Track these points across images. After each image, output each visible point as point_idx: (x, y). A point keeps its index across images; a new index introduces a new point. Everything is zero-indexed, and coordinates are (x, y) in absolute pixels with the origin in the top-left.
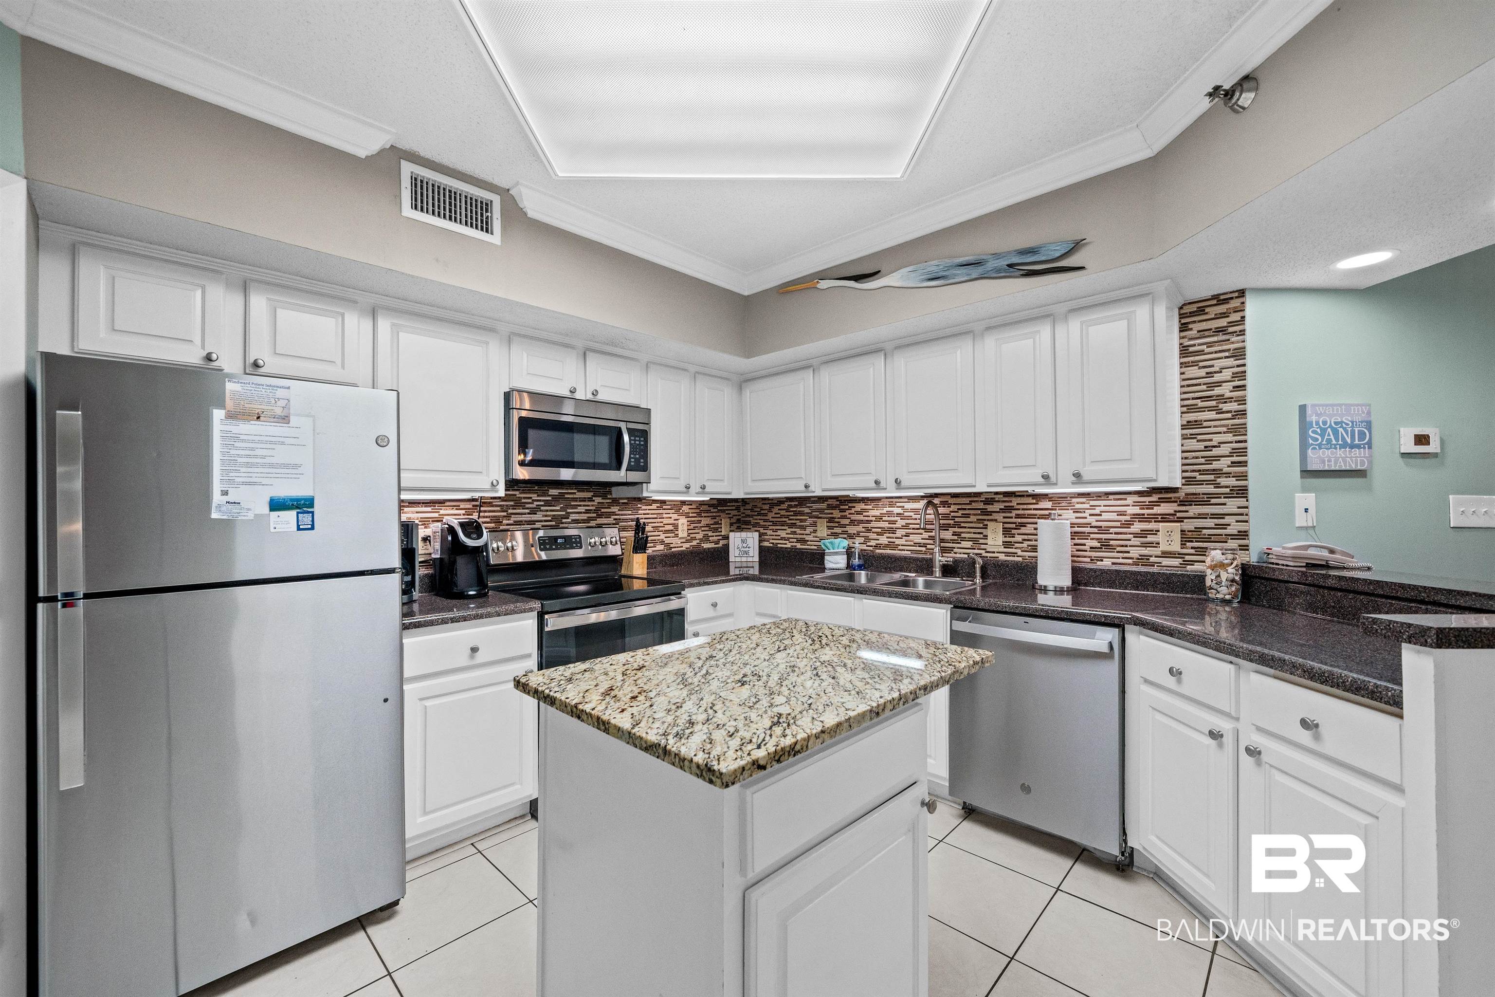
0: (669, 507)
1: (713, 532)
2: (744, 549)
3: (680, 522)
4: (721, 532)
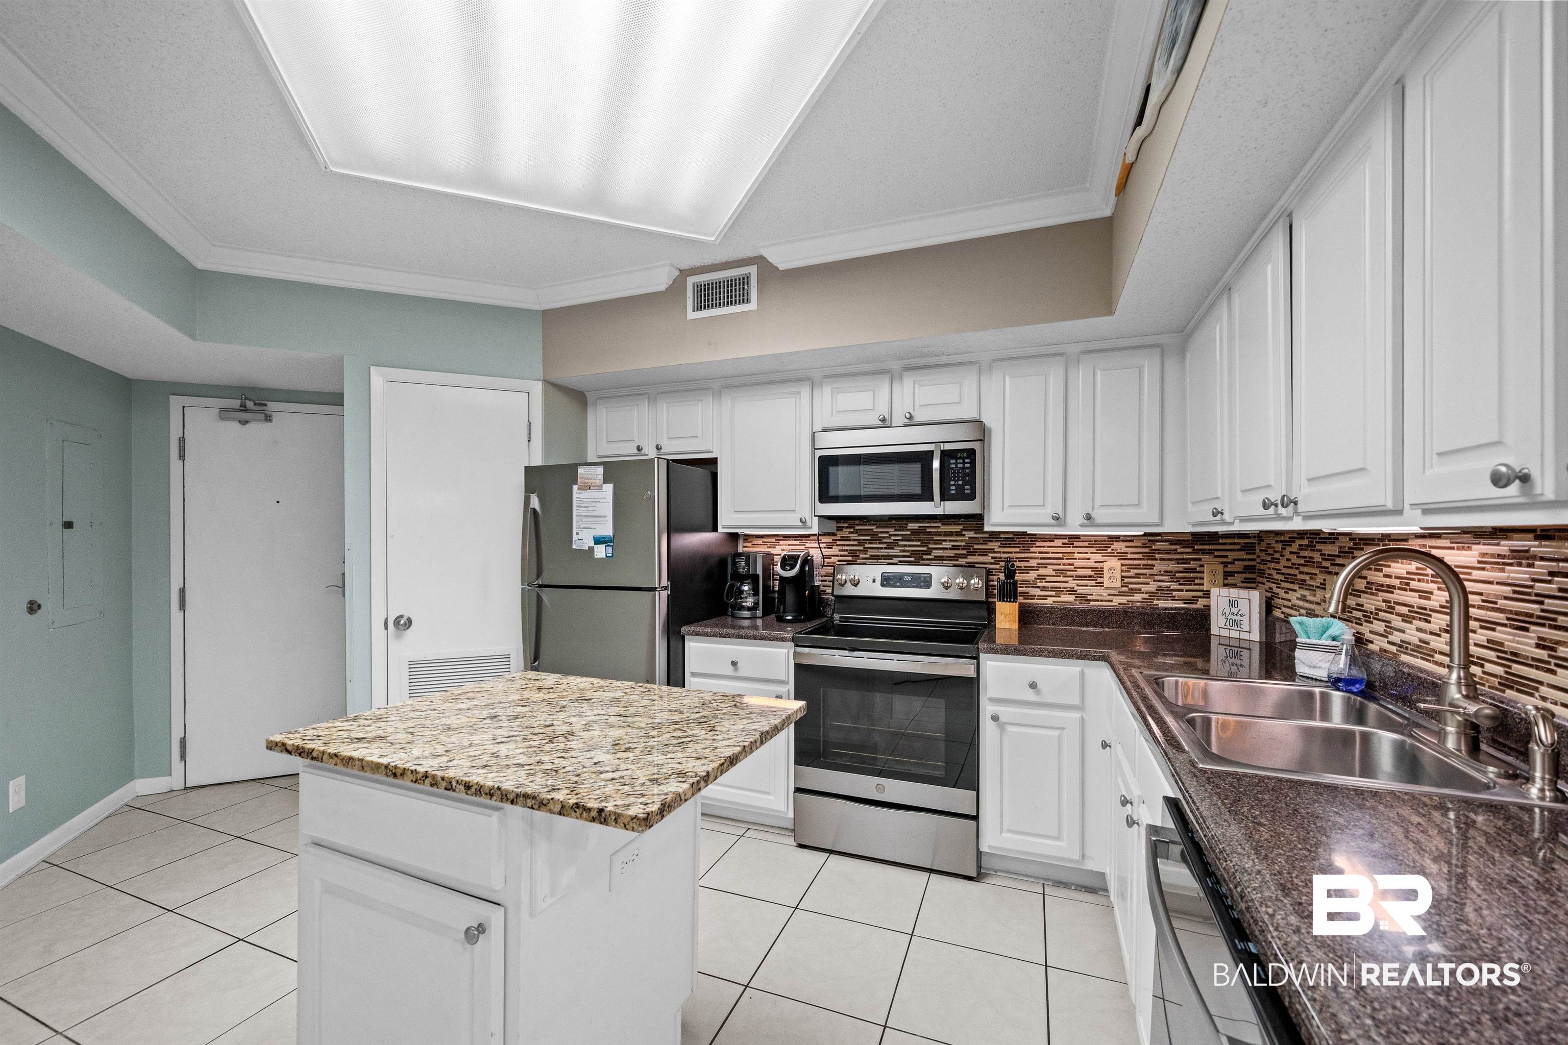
0: (1086, 544)
1: (1180, 584)
2: (1234, 617)
3: (1106, 566)
4: (1203, 585)
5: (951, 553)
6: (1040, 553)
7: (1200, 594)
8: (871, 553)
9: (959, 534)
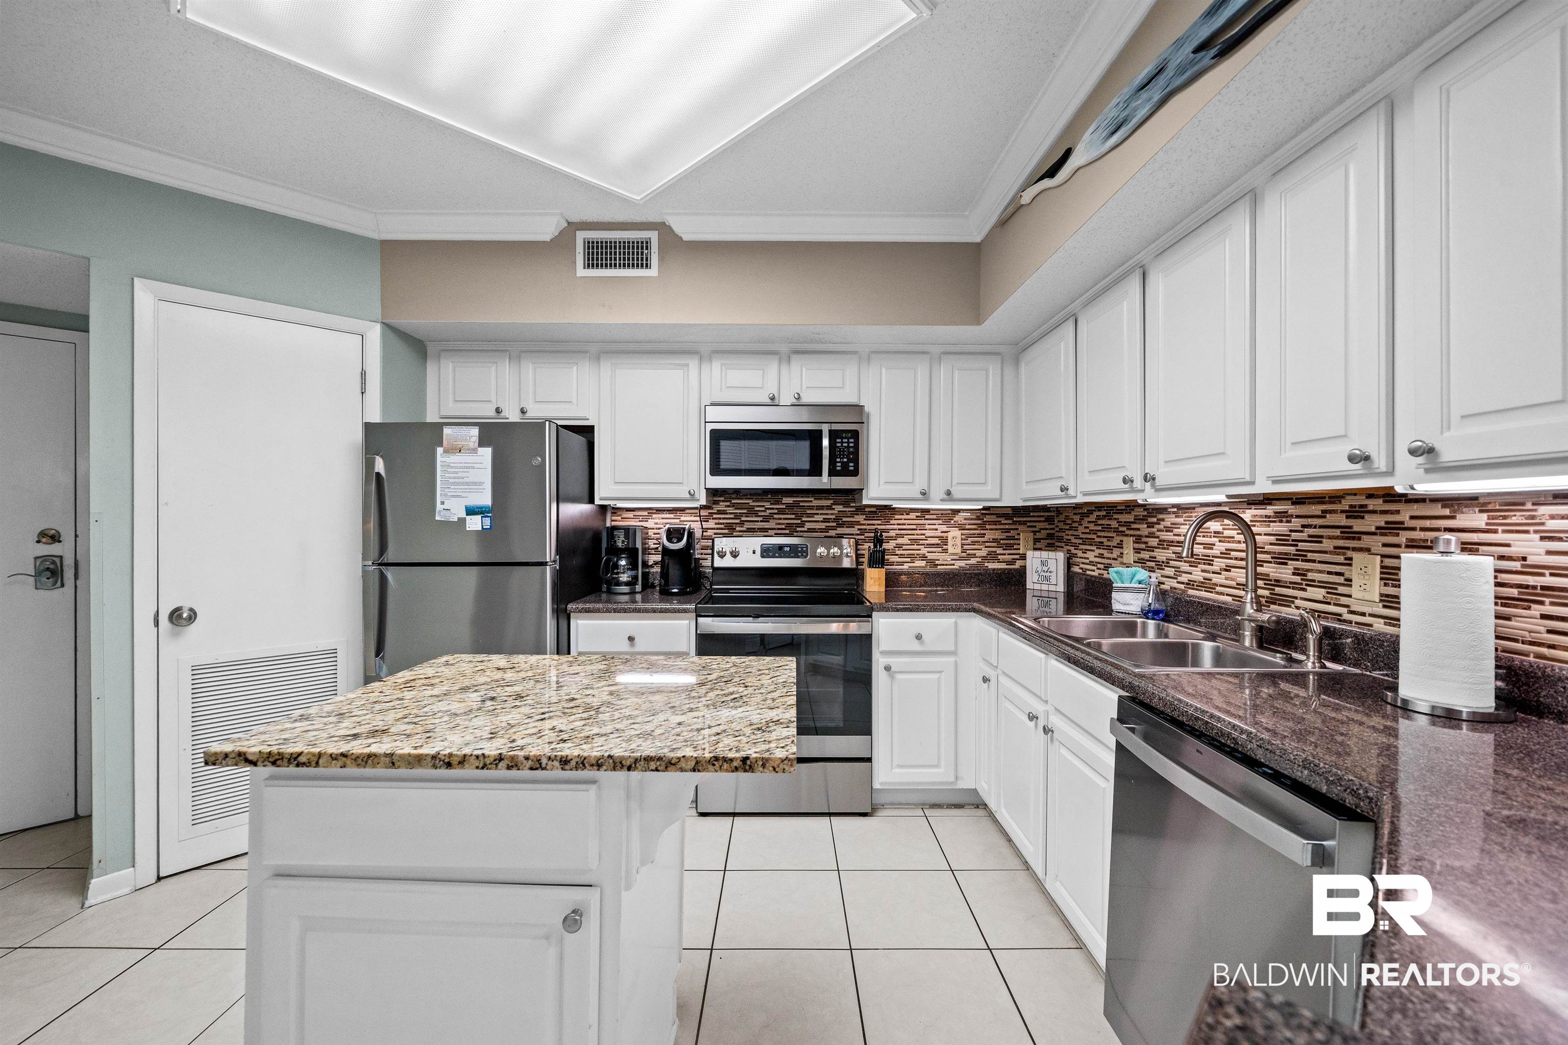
0: (934, 517)
1: (1004, 549)
2: (1045, 574)
3: (950, 535)
4: (1019, 549)
5: (823, 525)
6: (898, 524)
7: (1017, 557)
8: (747, 526)
9: (829, 508)
